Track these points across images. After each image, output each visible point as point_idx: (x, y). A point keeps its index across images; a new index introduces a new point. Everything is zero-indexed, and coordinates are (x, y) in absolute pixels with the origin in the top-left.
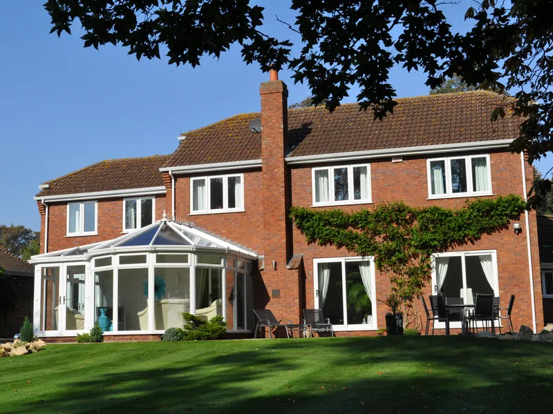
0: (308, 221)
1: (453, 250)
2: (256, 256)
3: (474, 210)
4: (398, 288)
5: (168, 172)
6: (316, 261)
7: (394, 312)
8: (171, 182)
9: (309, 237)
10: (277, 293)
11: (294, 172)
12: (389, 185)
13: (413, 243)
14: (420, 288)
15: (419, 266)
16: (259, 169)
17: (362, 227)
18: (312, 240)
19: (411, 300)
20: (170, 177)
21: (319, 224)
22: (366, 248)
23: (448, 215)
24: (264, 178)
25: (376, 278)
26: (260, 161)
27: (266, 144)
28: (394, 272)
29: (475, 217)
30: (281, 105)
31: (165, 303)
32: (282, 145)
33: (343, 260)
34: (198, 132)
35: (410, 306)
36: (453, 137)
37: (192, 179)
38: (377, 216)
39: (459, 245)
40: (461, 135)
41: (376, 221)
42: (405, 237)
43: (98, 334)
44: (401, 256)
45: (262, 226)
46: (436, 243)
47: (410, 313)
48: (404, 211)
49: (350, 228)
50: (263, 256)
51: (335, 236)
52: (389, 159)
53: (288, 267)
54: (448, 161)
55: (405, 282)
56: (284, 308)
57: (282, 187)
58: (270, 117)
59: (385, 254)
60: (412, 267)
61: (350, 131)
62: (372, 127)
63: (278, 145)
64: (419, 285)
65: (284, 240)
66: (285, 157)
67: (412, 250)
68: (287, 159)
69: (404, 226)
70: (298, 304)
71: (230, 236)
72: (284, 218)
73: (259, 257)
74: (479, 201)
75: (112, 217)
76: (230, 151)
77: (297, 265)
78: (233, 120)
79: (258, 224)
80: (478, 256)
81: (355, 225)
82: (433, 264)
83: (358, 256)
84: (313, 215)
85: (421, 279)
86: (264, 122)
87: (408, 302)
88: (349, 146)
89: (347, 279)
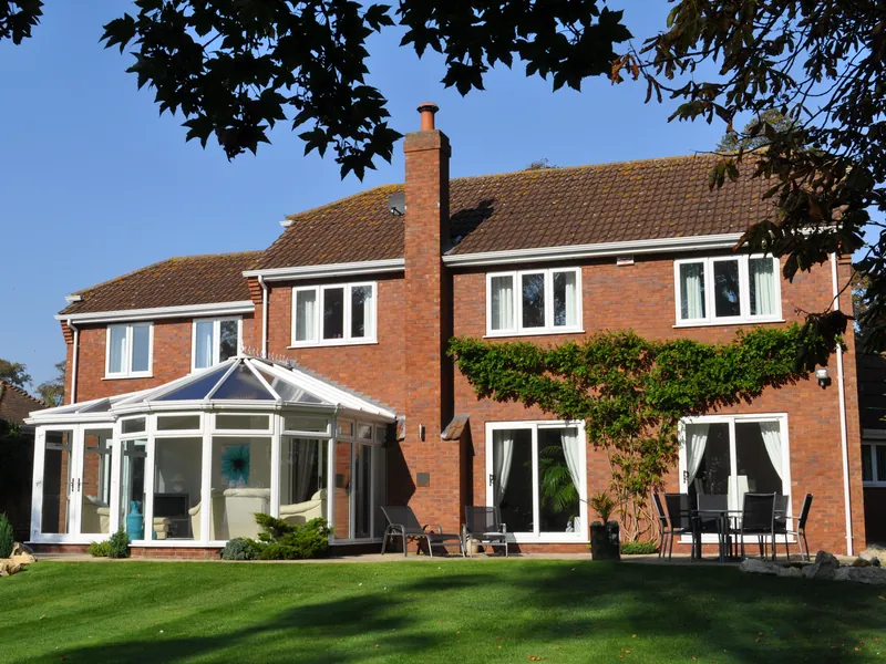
0: (478, 361)
1: (716, 412)
2: (393, 416)
3: (750, 346)
4: (623, 474)
5: (257, 277)
6: (491, 427)
7: (605, 520)
8: (262, 294)
9: (479, 387)
10: (424, 478)
11: (458, 279)
12: (611, 303)
13: (648, 399)
14: (660, 475)
15: (658, 438)
16: (399, 275)
17: (565, 371)
18: (484, 392)
19: (644, 495)
20: (260, 285)
21: (495, 366)
22: (571, 406)
23: (709, 354)
24: (407, 289)
25: (588, 456)
26: (401, 261)
27: (413, 234)
28: (618, 447)
29: (752, 357)
30: (437, 170)
31: (231, 496)
32: (437, 235)
33: (533, 426)
34: (314, 214)
35: (642, 505)
36: (717, 225)
37: (295, 290)
38: (590, 354)
39: (725, 405)
40: (731, 221)
41: (588, 363)
42: (636, 389)
43: (121, 544)
44: (628, 421)
45: (404, 368)
46: (687, 400)
47: (642, 516)
48: (634, 345)
49: (547, 374)
50: (404, 417)
51: (521, 386)
52: (611, 260)
53: (444, 436)
54: (709, 264)
55: (635, 465)
56: (435, 504)
57: (437, 304)
58: (419, 189)
59: (603, 417)
60: (647, 439)
61: (553, 213)
62: (588, 206)
63: (431, 236)
64: (658, 471)
65: (438, 392)
66: (442, 254)
67: (648, 412)
68: (445, 259)
69: (635, 371)
70: (458, 497)
71: (354, 383)
72: (438, 355)
73: (399, 418)
74: (760, 332)
75: (175, 349)
76: (358, 245)
77: (458, 433)
78: (371, 194)
79: (398, 364)
80: (757, 423)
81: (554, 367)
82: (682, 436)
83: (558, 419)
84: (486, 351)
85: (662, 460)
86: (409, 198)
87: (639, 497)
88: (546, 238)
89: (540, 456)
